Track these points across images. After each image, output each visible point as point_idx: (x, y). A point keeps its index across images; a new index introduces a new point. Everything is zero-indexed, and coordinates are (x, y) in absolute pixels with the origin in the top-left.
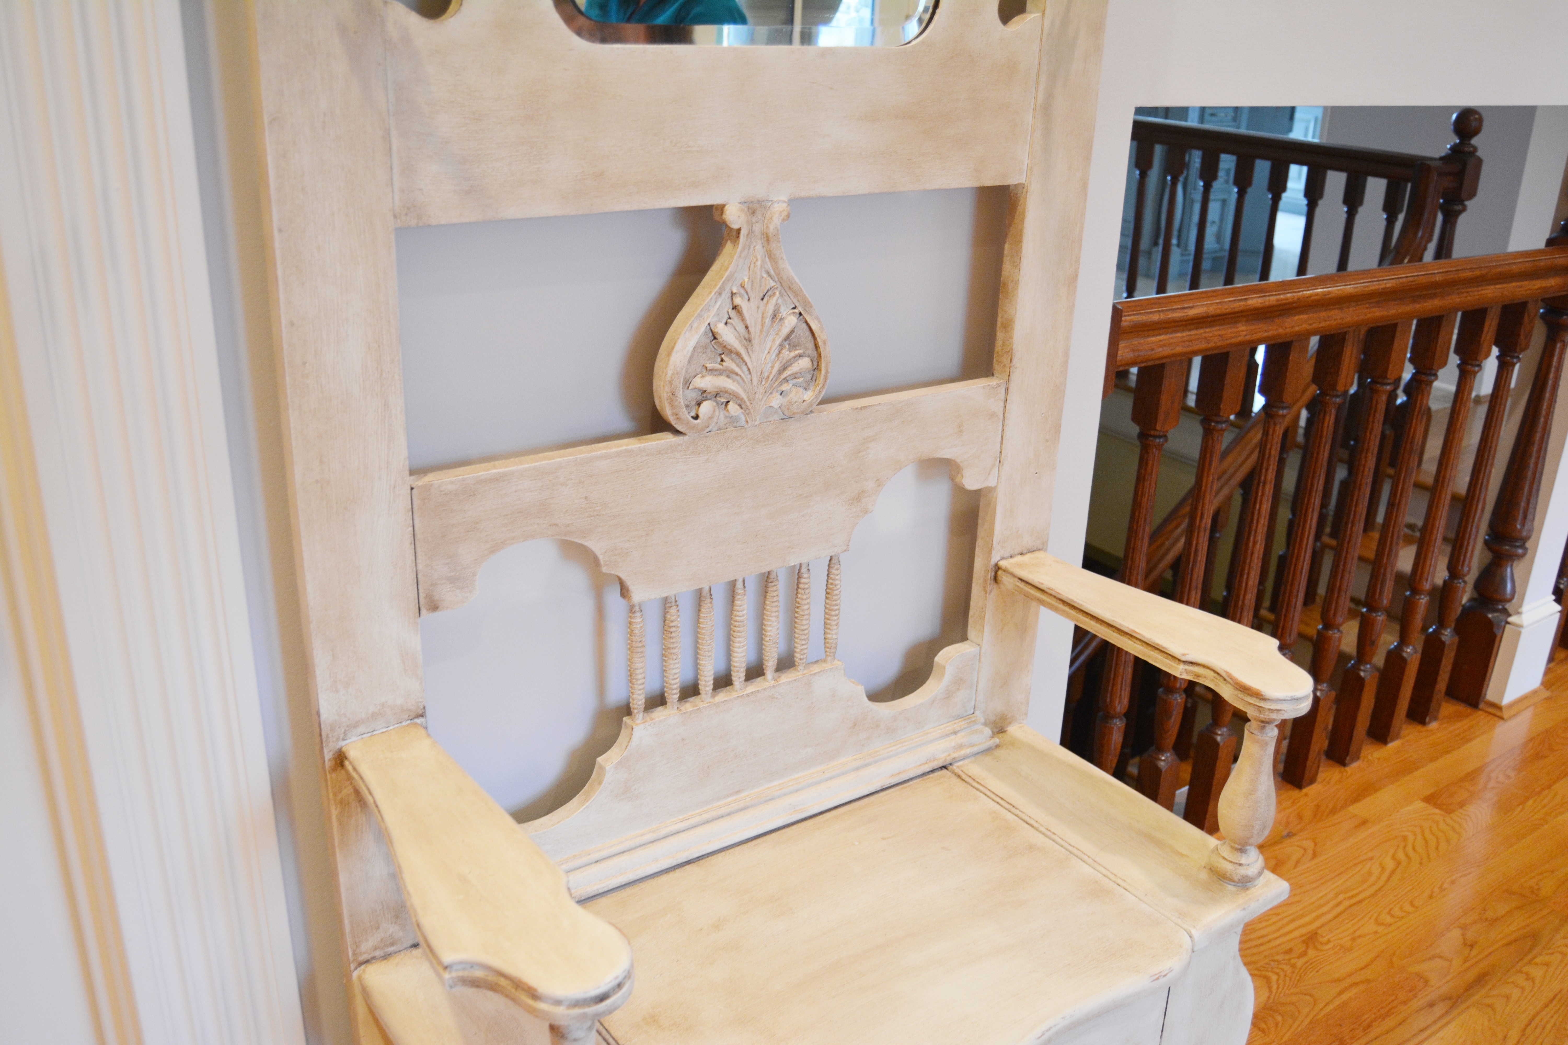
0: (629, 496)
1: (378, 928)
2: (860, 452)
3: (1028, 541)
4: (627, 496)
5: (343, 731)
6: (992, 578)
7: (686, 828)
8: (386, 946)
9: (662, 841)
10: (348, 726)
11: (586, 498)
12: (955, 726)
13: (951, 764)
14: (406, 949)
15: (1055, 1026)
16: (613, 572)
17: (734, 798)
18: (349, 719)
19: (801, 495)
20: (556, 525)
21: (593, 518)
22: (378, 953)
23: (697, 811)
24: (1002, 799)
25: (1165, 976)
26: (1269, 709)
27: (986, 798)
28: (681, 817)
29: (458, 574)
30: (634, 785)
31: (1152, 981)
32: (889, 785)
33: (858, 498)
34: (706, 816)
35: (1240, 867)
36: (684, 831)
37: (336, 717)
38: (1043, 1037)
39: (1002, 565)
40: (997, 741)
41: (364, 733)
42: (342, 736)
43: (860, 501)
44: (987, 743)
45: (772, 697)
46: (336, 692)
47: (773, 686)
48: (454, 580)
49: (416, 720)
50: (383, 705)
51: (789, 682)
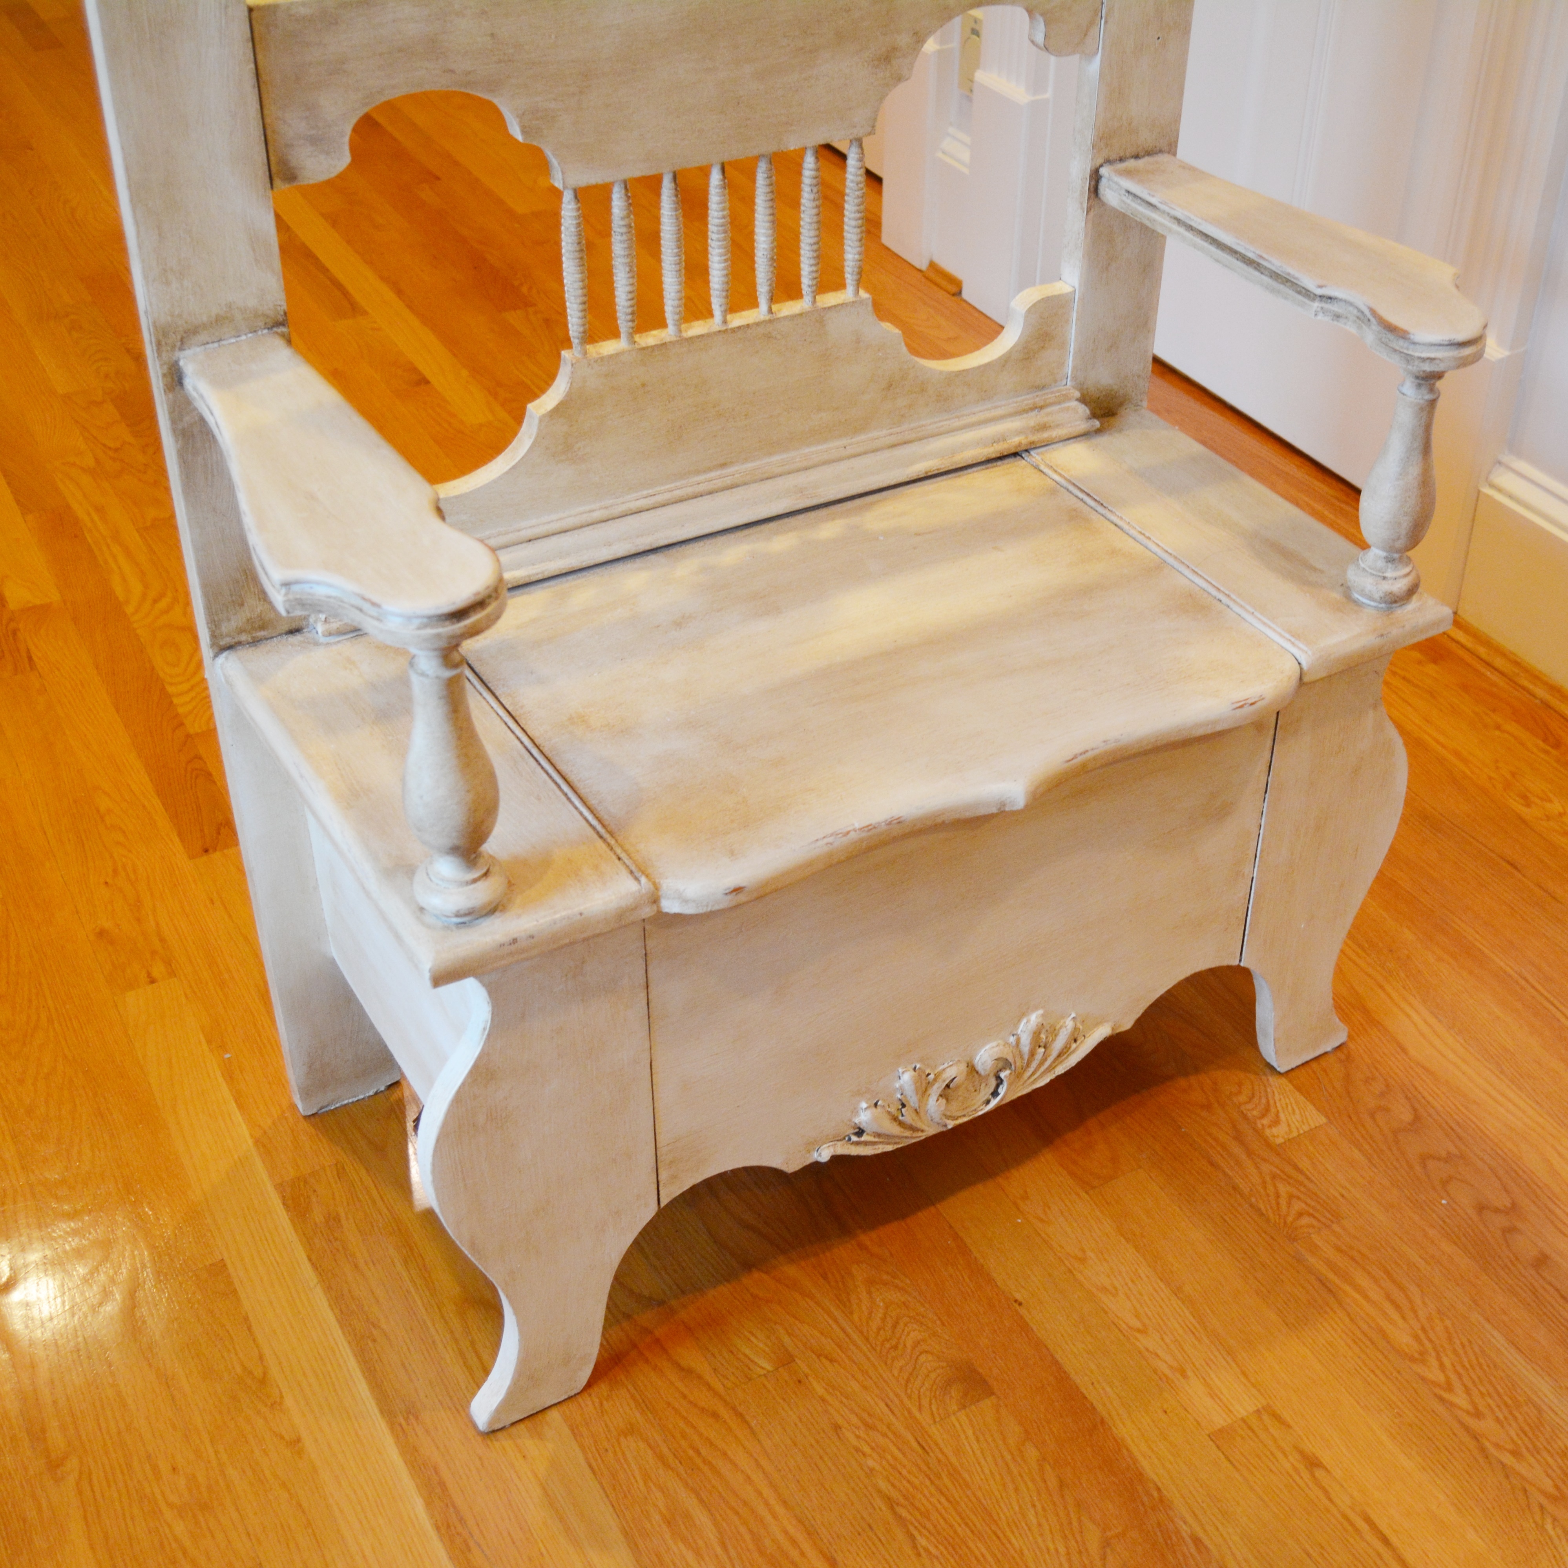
0: (553, 37)
1: (242, 605)
3: (1146, 138)
4: (550, 36)
5: (179, 337)
6: (1092, 189)
7: (652, 506)
8: (254, 629)
9: (617, 520)
10: (185, 332)
11: (492, 35)
12: (1037, 399)
13: (1027, 451)
14: (280, 635)
15: (1092, 749)
16: (534, 142)
17: (718, 473)
18: (186, 323)
19: (802, 49)
20: (452, 71)
21: (503, 65)
22: (244, 637)
23: (667, 487)
24: (1088, 495)
25: (1252, 704)
26: (1419, 358)
27: (1068, 493)
28: (645, 493)
29: (320, 133)
30: (577, 443)
31: (1235, 709)
32: (936, 472)
33: (886, 58)
34: (678, 493)
35: (1384, 582)
36: (648, 510)
37: (169, 318)
38: (1075, 761)
39: (1103, 171)
40: (1097, 423)
41: (208, 343)
42: (178, 344)
43: (890, 61)
44: (1083, 426)
45: (769, 337)
46: (168, 283)
47: (770, 321)
48: (315, 141)
49: (275, 329)
50: (230, 306)
51: (793, 317)
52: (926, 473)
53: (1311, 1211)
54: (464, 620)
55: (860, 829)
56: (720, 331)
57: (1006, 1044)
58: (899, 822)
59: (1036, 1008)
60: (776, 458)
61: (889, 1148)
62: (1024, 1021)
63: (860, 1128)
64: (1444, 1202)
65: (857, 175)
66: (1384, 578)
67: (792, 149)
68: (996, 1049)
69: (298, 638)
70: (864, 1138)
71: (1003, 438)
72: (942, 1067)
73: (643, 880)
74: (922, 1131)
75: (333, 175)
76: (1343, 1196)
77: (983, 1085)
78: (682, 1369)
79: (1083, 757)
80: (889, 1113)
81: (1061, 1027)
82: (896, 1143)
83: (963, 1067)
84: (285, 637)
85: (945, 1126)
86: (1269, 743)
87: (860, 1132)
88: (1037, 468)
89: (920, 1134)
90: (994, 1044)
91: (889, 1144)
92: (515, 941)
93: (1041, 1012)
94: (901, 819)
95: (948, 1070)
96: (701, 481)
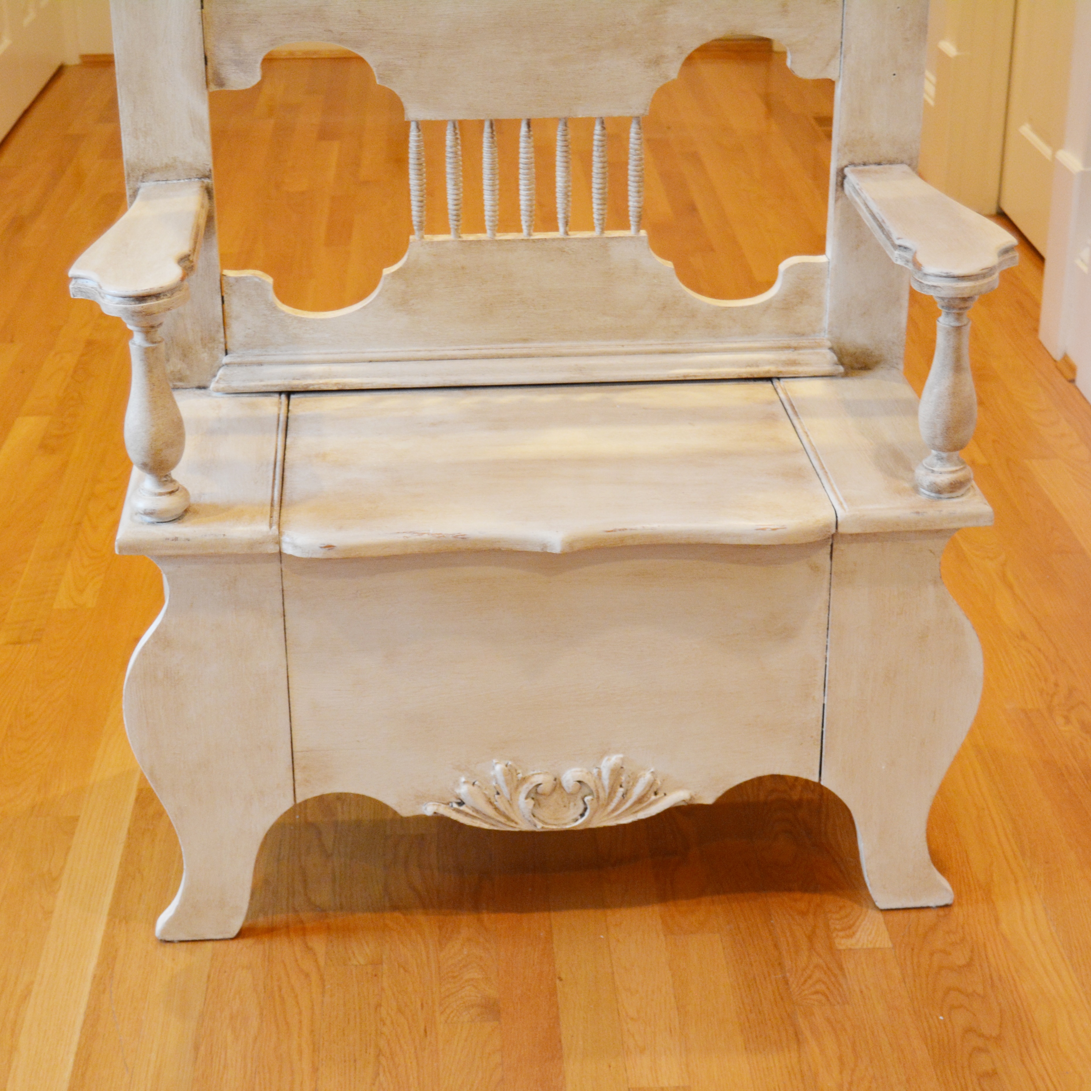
0: (401, 17)
2: (656, 14)
3: (887, 150)
4: (399, 17)
5: (141, 173)
6: (839, 184)
8: (175, 380)
10: (146, 171)
11: (359, 11)
12: (794, 342)
13: (778, 378)
14: (192, 388)
16: (386, 86)
18: (147, 164)
19: (588, 47)
21: (366, 31)
24: (793, 407)
25: (773, 529)
27: (781, 405)
28: (462, 347)
29: (241, 58)
30: (411, 300)
31: (757, 529)
37: (136, 160)
38: (613, 533)
39: (847, 171)
40: (841, 369)
41: (159, 181)
42: (140, 177)
43: (658, 64)
44: (827, 368)
45: (562, 251)
46: (137, 138)
47: (563, 239)
48: (238, 63)
49: (203, 180)
50: (175, 159)
51: (583, 240)
52: (684, 376)
53: (827, 993)
54: (143, 303)
55: (432, 534)
56: (523, 240)
57: (590, 773)
58: (463, 538)
59: (617, 752)
60: (568, 344)
61: (486, 826)
62: (606, 758)
63: (462, 801)
64: (941, 1018)
65: (635, 144)
66: (933, 471)
67: (580, 116)
68: (579, 773)
69: (202, 391)
70: (463, 808)
71: (756, 364)
72: (532, 773)
73: (275, 527)
74: (516, 823)
75: (248, 87)
76: (861, 992)
77: (572, 804)
78: (307, 947)
79: (623, 532)
80: (485, 795)
81: (640, 777)
82: (493, 825)
83: (550, 778)
84: (194, 389)
85: (535, 826)
86: (826, 585)
87: (461, 803)
88: (775, 389)
89: (513, 825)
90: (579, 769)
91: (486, 823)
92: (176, 539)
93: (621, 756)
94: (465, 537)
95: (536, 776)
96: (506, 349)
